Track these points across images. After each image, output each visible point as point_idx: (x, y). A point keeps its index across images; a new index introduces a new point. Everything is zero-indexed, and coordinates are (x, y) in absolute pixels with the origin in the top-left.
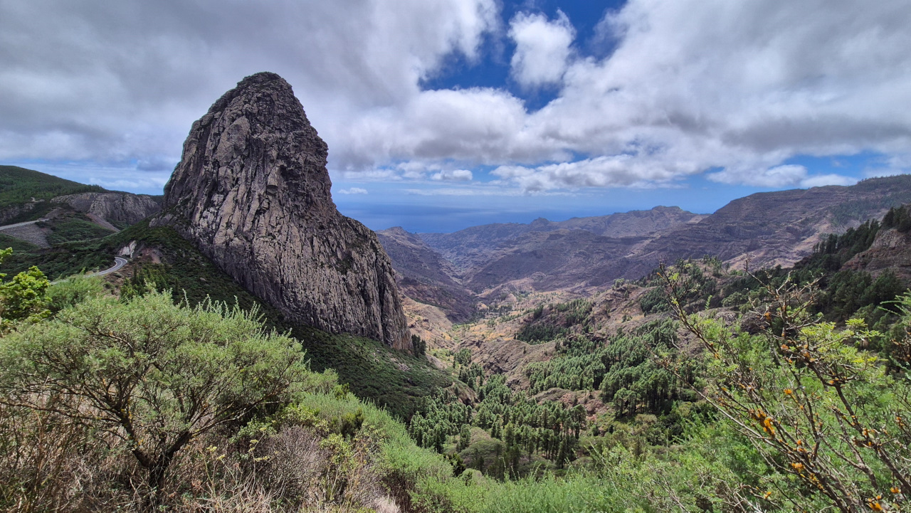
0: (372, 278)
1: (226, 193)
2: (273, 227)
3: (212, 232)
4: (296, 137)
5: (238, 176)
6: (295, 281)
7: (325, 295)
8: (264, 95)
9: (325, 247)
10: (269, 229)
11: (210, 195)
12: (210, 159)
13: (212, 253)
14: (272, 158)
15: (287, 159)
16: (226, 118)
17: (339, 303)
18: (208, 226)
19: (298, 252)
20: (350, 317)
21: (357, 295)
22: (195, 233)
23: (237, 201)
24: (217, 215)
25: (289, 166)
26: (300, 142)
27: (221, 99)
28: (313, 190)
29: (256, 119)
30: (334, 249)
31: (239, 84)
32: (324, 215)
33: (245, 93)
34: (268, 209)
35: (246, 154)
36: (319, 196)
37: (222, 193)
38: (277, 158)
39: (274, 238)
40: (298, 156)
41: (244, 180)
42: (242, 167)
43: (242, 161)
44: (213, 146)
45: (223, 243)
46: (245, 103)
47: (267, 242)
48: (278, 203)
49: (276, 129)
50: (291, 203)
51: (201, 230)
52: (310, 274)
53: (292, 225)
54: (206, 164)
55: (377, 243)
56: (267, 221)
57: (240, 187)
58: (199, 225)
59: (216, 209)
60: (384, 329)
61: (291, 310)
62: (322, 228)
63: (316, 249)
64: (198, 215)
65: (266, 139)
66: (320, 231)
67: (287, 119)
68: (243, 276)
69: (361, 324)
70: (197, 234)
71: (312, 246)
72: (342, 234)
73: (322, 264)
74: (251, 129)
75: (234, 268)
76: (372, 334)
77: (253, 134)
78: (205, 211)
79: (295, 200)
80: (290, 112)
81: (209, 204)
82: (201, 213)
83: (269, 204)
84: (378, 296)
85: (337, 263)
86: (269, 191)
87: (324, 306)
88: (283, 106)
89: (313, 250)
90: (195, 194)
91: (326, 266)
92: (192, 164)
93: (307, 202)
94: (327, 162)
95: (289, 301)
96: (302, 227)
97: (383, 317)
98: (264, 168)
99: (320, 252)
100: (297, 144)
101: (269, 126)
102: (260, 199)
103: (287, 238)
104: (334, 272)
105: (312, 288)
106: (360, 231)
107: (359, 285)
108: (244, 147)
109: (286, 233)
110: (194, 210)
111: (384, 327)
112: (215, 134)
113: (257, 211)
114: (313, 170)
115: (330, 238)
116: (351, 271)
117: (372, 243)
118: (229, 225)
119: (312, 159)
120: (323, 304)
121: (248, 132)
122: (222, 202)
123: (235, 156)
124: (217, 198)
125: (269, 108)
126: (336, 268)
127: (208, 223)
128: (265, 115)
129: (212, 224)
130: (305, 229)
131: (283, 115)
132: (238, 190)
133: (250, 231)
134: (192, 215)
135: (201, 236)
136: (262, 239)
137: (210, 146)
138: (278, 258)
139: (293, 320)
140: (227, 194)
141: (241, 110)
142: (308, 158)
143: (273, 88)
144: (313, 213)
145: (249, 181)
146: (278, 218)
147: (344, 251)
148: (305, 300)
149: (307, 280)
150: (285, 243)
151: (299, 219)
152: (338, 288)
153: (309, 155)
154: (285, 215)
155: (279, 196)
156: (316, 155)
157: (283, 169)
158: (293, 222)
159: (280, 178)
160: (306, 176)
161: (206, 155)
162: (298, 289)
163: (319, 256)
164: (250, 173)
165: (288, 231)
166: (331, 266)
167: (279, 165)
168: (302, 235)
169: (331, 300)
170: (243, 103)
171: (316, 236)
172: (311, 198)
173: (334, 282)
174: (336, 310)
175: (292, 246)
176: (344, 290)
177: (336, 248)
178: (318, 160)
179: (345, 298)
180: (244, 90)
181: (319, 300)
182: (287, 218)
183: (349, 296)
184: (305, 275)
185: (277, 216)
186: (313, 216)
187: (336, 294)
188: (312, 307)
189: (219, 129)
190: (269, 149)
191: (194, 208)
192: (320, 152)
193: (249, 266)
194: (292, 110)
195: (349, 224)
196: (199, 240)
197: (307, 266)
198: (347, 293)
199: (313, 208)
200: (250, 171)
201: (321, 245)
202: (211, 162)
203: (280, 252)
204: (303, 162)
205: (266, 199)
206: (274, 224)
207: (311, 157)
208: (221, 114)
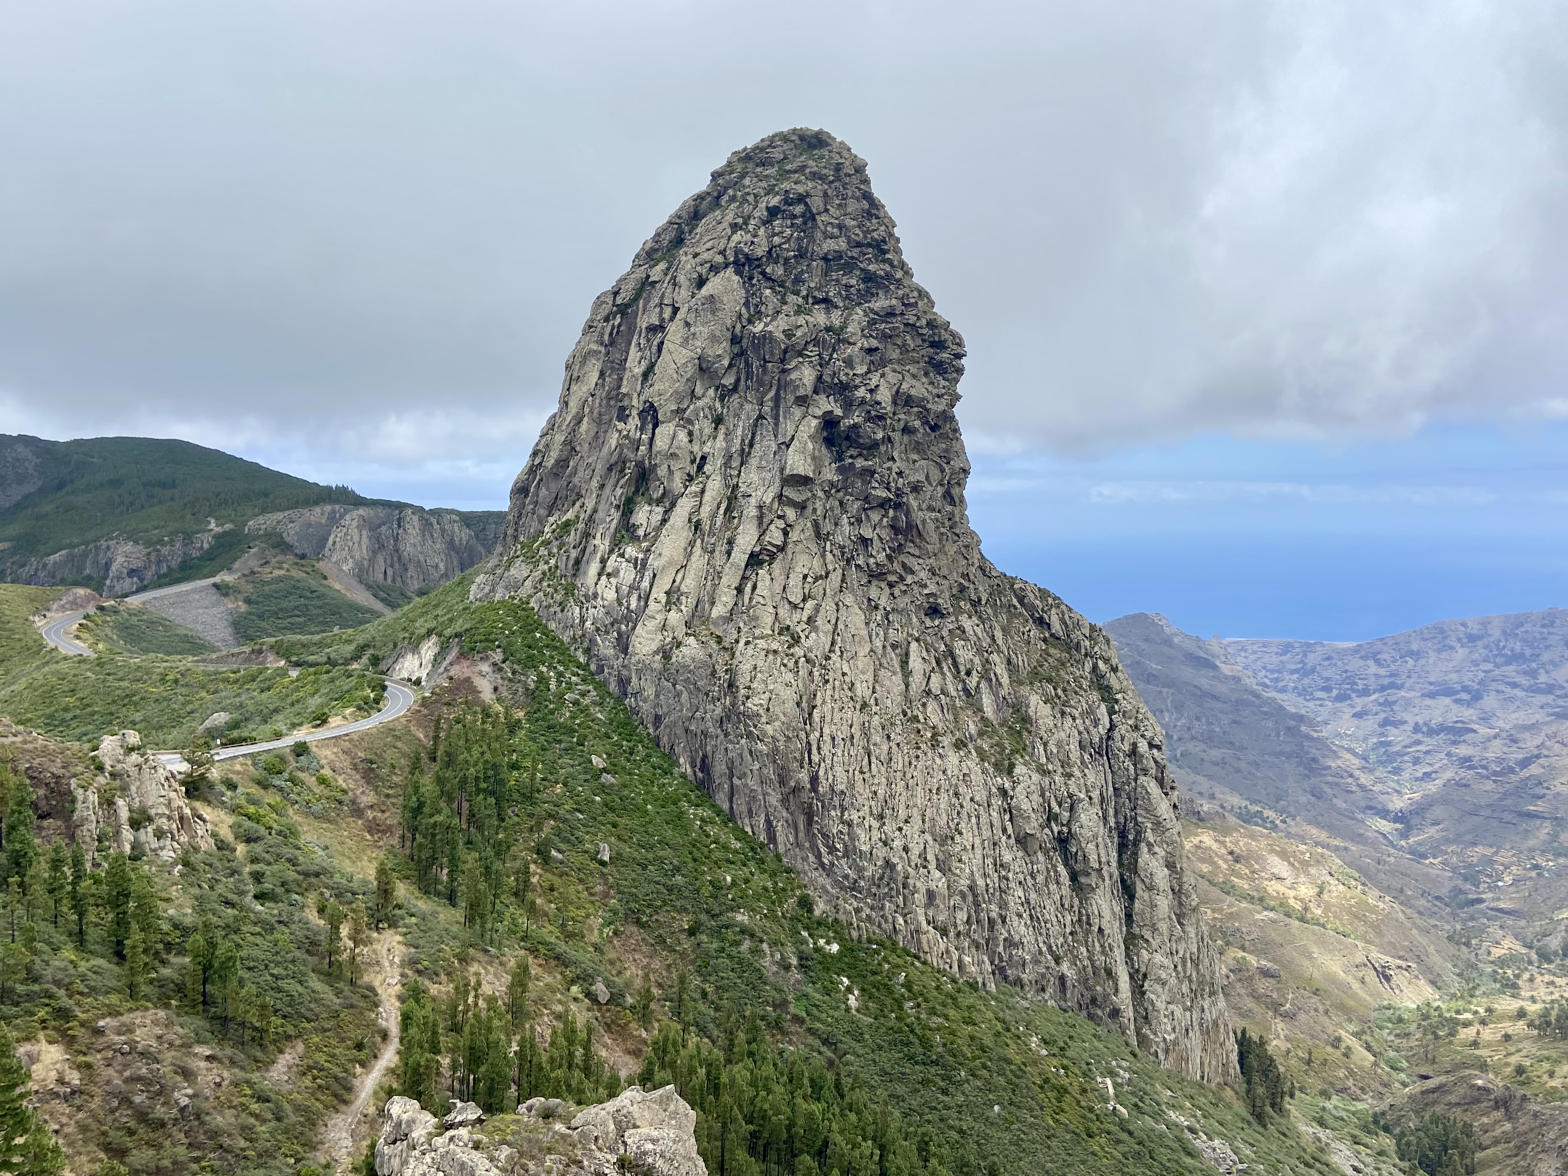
0: (1095, 795)
1: (668, 501)
2: (795, 606)
3: (627, 619)
4: (872, 323)
5: (706, 449)
6: (851, 785)
7: (944, 840)
8: (787, 202)
9: (943, 674)
10: (784, 611)
11: (627, 508)
12: (635, 402)
13: (623, 683)
14: (801, 392)
15: (843, 390)
16: (681, 278)
17: (985, 875)
18: (619, 601)
19: (863, 689)
20: (1023, 929)
21: (1046, 853)
22: (583, 621)
23: (697, 526)
24: (641, 566)
25: (847, 414)
26: (885, 337)
27: (670, 223)
28: (916, 488)
29: (763, 273)
30: (972, 682)
31: (716, 176)
32: (944, 571)
33: (733, 199)
34: (782, 549)
35: (729, 381)
36: (931, 509)
37: (659, 502)
38: (816, 392)
39: (796, 640)
40: (875, 379)
41: (719, 462)
42: (718, 421)
43: (718, 405)
44: (644, 364)
45: (656, 653)
46: (735, 227)
47: (775, 652)
48: (810, 532)
49: (817, 301)
50: (847, 529)
51: (600, 613)
52: (899, 762)
53: (849, 600)
54: (624, 419)
55: (1114, 670)
56: (778, 588)
57: (710, 484)
58: (595, 596)
59: (641, 550)
60: (1138, 992)
62: (934, 611)
63: (917, 681)
64: (594, 568)
65: (788, 333)
66: (928, 623)
67: (849, 267)
68: (705, 757)
69: (1057, 960)
70: (588, 624)
71: (907, 674)
72: (998, 634)
73: (935, 733)
74: (747, 304)
75: (680, 731)
76: (1094, 1001)
77: (750, 322)
78: (613, 557)
79: (859, 521)
80: (859, 245)
81: (625, 533)
82: (604, 561)
83: (786, 533)
84: (1114, 864)
85: (981, 734)
86: (789, 492)
87: (937, 880)
88: (840, 227)
89: (907, 686)
90: (590, 504)
91: (946, 741)
92: (586, 419)
93: (894, 528)
94: (958, 398)
95: (832, 850)
96: (876, 607)
97: (1131, 941)
98: (777, 424)
99: (928, 693)
100: (874, 343)
101: (797, 293)
102: (760, 518)
103: (833, 643)
104: (972, 764)
105: (902, 814)
106: (1057, 627)
107: (1052, 817)
108: (726, 363)
109: (830, 628)
110: (584, 551)
111: (1138, 979)
112: (653, 329)
113: (752, 555)
114: (917, 423)
115: (958, 644)
116: (1025, 763)
117: (1095, 668)
118: (673, 596)
119: (918, 388)
120: (938, 874)
121: (740, 316)
122: (660, 528)
123: (699, 391)
124: (645, 517)
125: (799, 239)
126: (980, 751)
127: (618, 590)
128: (787, 260)
129: (630, 594)
130: (887, 614)
131: (839, 255)
132: (703, 491)
133: (729, 618)
134: (579, 565)
135: (598, 629)
136: (762, 644)
137: (635, 365)
138: (805, 705)
139: (842, 917)
140: (673, 505)
141: (722, 253)
142: (905, 386)
143: (815, 176)
144: (912, 562)
145: (735, 464)
146: (809, 579)
147: (1003, 692)
148: (881, 852)
149: (889, 784)
150: (828, 658)
151: (870, 582)
152: (984, 819)
153: (908, 377)
154: (830, 567)
155: (815, 510)
156: (926, 374)
157: (829, 422)
158: (852, 591)
159: (820, 451)
160: (897, 445)
161: (624, 390)
162: (861, 814)
163: (924, 705)
164: (737, 441)
165: (837, 619)
166: (962, 742)
167: (819, 413)
168: (877, 635)
169: (960, 861)
170: (729, 231)
171: (917, 640)
172: (908, 514)
173: (972, 800)
174: (975, 896)
175: (846, 669)
176: (1004, 830)
177: (979, 683)
178: (935, 391)
179: (1007, 857)
180: (731, 192)
181: (923, 856)
182: (835, 578)
183: (1020, 854)
184: (883, 769)
185: (806, 571)
186: (912, 572)
187: (977, 842)
188: (900, 878)
189: (661, 312)
190: (793, 364)
191: (585, 547)
192: (941, 363)
193: (721, 726)
194: (865, 237)
195: (1021, 600)
196: (592, 641)
197: (889, 737)
198: (1012, 841)
199: (910, 548)
200: (739, 432)
201: (933, 670)
202: (635, 413)
203: (813, 687)
204: (889, 399)
205: (779, 517)
206: (796, 599)
207: (914, 382)
208: (668, 269)
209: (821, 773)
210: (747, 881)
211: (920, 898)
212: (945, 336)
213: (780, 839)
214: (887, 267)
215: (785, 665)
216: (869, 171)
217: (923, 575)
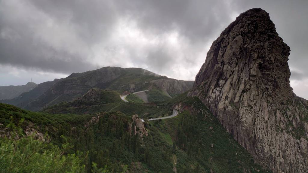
1: (226, 80)
2: (252, 101)
3: (217, 101)
4: (270, 44)
5: (234, 69)
6: (263, 138)
7: (284, 152)
8: (252, 22)
10: (249, 102)
11: (218, 80)
12: (220, 61)
13: (216, 113)
14: (254, 58)
15: (263, 58)
16: (230, 37)
17: (293, 160)
18: (216, 98)
19: (266, 119)
22: (209, 101)
23: (232, 84)
24: (220, 92)
25: (264, 63)
26: (272, 47)
27: (228, 27)
28: (279, 78)
29: (247, 36)
31: (237, 18)
32: (285, 95)
33: (241, 22)
34: (249, 89)
35: (239, 56)
36: (282, 82)
37: (224, 79)
38: (257, 58)
39: (252, 108)
40: (270, 56)
41: (237, 72)
42: (237, 64)
43: (237, 61)
44: (222, 53)
45: (223, 108)
46: (241, 27)
47: (247, 110)
48: (255, 86)
49: (258, 41)
50: (263, 86)
51: (212, 100)
52: (274, 135)
53: (263, 100)
54: (218, 64)
56: (248, 97)
57: (235, 76)
58: (211, 97)
59: (220, 89)
61: (259, 158)
62: (282, 104)
63: (278, 118)
64: (211, 91)
65: (252, 47)
66: (281, 106)
67: (265, 34)
68: (232, 129)
70: (209, 102)
71: (276, 116)
72: (297, 109)
73: (282, 129)
74: (243, 42)
75: (227, 124)
77: (244, 45)
78: (215, 90)
79: (266, 84)
80: (267, 29)
81: (217, 85)
82: (213, 90)
83: (250, 86)
85: (293, 130)
86: (251, 78)
87: (282, 160)
88: (263, 26)
89: (276, 118)
90: (210, 80)
91: (285, 131)
92: (210, 64)
93: (274, 86)
94: (288, 59)
95: (258, 151)
98: (249, 65)
99: (281, 120)
100: (271, 49)
101: (254, 39)
102: (245, 83)
103: (260, 109)
104: (291, 136)
105: (274, 145)
108: (239, 53)
109: (259, 106)
112: (224, 47)
113: (243, 90)
114: (279, 65)
115: (288, 111)
116: (303, 138)
118: (227, 98)
119: (280, 58)
120: (282, 159)
121: (242, 44)
122: (224, 85)
123: (233, 58)
124: (221, 82)
125: (255, 29)
126: (292, 134)
127: (215, 96)
128: (252, 33)
129: (218, 97)
130: (272, 104)
131: (263, 31)
132: (233, 78)
133: (238, 102)
134: (208, 91)
135: (211, 103)
136: (245, 108)
137: (220, 53)
138: (253, 121)
139: (260, 165)
140: (227, 80)
141: (239, 32)
142: (277, 57)
143: (257, 17)
144: (278, 93)
145: (240, 72)
146: (255, 96)
147: (298, 122)
148: (269, 152)
149: (272, 139)
150: (259, 112)
151: (268, 97)
152: (293, 149)
153: (277, 56)
154: (259, 93)
155: (256, 82)
156: (282, 55)
157: (260, 64)
158: (264, 98)
159: (258, 70)
160: (275, 69)
161: (218, 58)
162: (265, 144)
163: (280, 123)
164: (241, 68)
165: (261, 104)
166: (288, 131)
167: (258, 62)
168: (269, 108)
169: (288, 157)
170: (240, 28)
171: (278, 109)
172: (277, 83)
173: (291, 144)
174: (291, 164)
175: (262, 114)
176: (298, 151)
177: (292, 119)
178: (284, 58)
179: (299, 157)
180: (240, 21)
181: (279, 154)
182: (261, 96)
183: (302, 157)
184: (270, 136)
185: (254, 94)
186: (277, 95)
187: (292, 153)
188: (274, 158)
189: (226, 44)
190: (253, 53)
191: (209, 87)
192: (285, 52)
193: (236, 124)
194: (268, 28)
195: (302, 102)
196: (210, 105)
197: (272, 129)
198: (300, 154)
199: (277, 90)
200: (241, 66)
201: (282, 116)
202: (220, 62)
203: (255, 117)
204: (273, 60)
205: (249, 83)
206: (252, 99)
207: (279, 56)
208: (227, 36)
209: (257, 135)
210: (240, 155)
211: (278, 163)
212: (286, 47)
213: (247, 147)
214: (273, 34)
215: (250, 113)
216: (269, 15)
217: (280, 96)
